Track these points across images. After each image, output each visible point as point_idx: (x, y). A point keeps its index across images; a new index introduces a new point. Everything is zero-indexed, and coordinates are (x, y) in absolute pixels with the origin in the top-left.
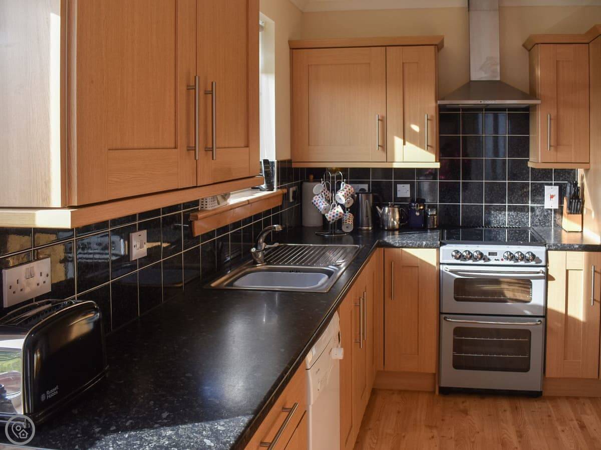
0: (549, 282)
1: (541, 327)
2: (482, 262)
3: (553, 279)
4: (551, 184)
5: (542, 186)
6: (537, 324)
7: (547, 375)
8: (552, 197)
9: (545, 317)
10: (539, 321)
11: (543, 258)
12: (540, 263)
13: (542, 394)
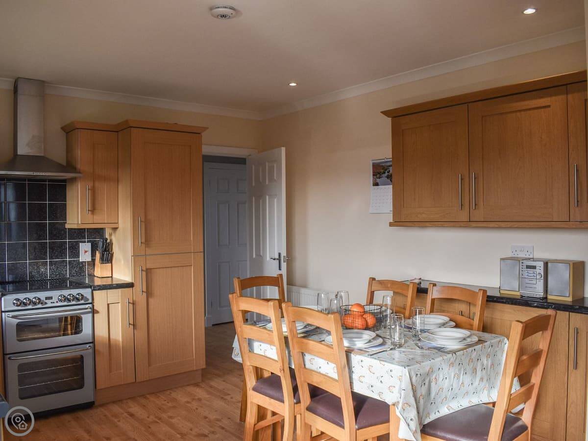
0: (95, 315)
1: (91, 351)
2: (40, 306)
3: (98, 312)
4: (85, 242)
5: (77, 244)
6: (88, 349)
7: (98, 388)
8: (86, 252)
9: (93, 342)
10: (89, 346)
11: (90, 297)
12: (87, 301)
13: (94, 404)
